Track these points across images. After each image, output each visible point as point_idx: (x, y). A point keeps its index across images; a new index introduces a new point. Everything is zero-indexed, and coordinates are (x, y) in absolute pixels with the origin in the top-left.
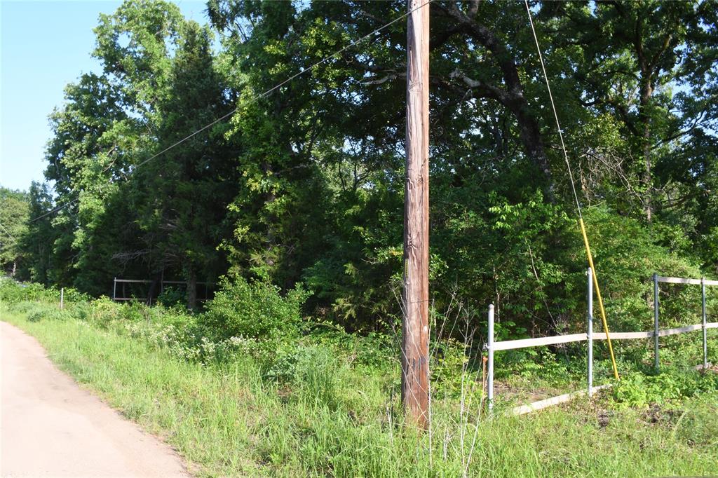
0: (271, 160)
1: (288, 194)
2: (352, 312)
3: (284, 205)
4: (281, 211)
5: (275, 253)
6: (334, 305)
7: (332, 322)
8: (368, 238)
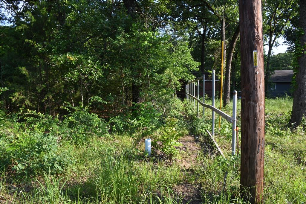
2: (27, 102)
6: (11, 98)
7: (35, 111)
8: (40, 48)
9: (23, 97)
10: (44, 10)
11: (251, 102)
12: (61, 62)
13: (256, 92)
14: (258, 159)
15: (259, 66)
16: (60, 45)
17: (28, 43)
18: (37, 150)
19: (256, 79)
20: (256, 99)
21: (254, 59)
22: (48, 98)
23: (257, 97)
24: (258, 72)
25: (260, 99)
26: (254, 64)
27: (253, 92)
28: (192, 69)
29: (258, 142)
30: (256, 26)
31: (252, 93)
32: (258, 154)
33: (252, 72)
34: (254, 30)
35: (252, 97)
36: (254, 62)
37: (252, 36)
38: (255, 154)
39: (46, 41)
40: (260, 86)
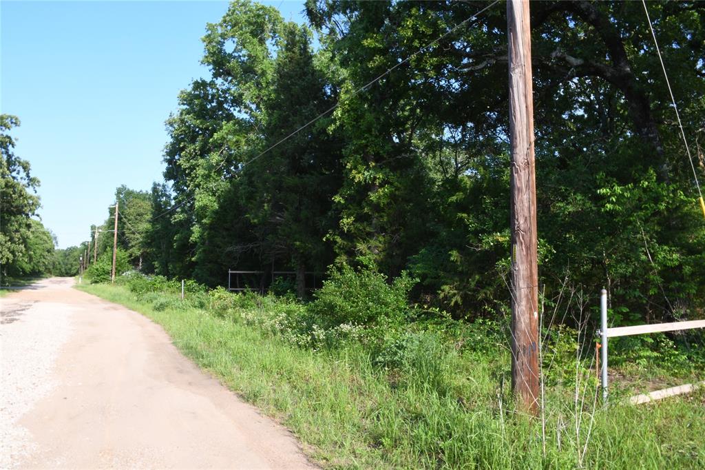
1: (391, 184)
2: (458, 298)
3: (387, 194)
4: (385, 201)
5: (380, 242)
8: (473, 225)
9: (455, 291)
12: (490, 244)
17: (461, 218)
24: (517, 269)
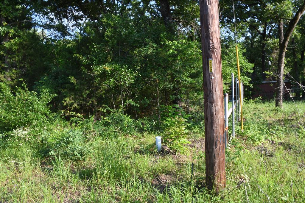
0: (5, 15)
2: (75, 105)
3: (17, 43)
4: (16, 47)
6: (63, 102)
7: (75, 112)
8: (85, 61)
9: (73, 101)
10: (88, 28)
11: (208, 103)
12: (99, 71)
13: (212, 94)
14: (216, 153)
15: (214, 72)
16: (100, 57)
17: (76, 57)
18: (65, 141)
19: (212, 83)
20: (212, 101)
21: (209, 66)
22: (92, 101)
23: (213, 99)
24: (213, 78)
25: (215, 100)
26: (210, 70)
27: (209, 94)
28: (245, 71)
29: (215, 138)
30: (211, 37)
31: (209, 96)
32: (215, 148)
33: (209, 77)
34: (209, 41)
35: (209, 99)
36: (210, 69)
37: (207, 46)
38: (213, 148)
39: (90, 54)
40: (215, 89)
